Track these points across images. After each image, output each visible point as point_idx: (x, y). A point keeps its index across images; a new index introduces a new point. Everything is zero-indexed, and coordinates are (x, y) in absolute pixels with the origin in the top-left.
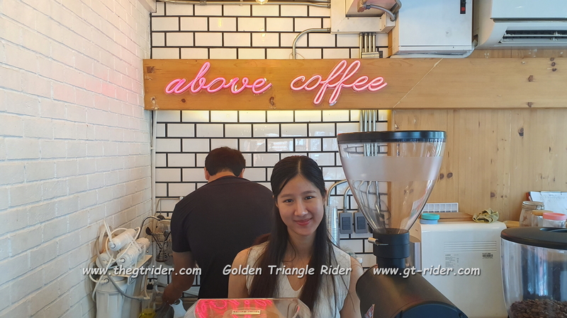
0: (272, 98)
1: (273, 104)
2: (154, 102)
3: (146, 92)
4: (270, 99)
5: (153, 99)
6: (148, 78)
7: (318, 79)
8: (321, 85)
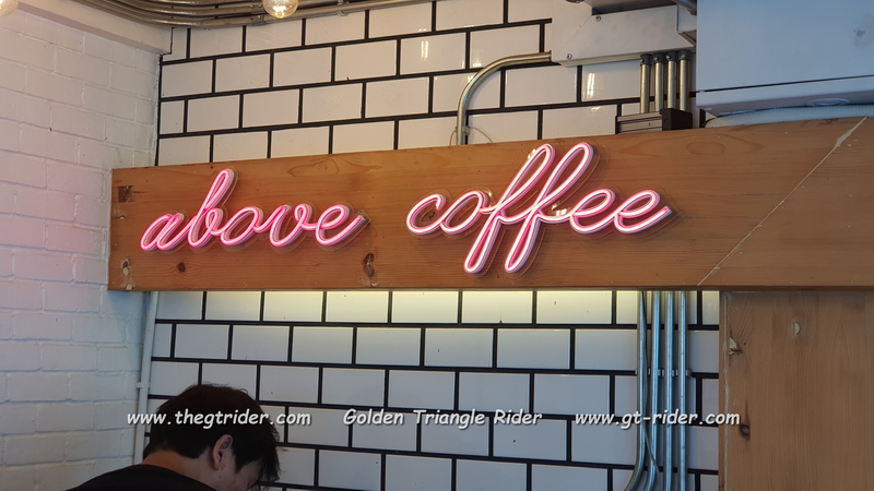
0: (370, 257)
1: (372, 274)
2: (126, 271)
3: (113, 248)
4: (366, 261)
5: (126, 265)
6: (119, 214)
7: (473, 202)
8: (483, 218)
